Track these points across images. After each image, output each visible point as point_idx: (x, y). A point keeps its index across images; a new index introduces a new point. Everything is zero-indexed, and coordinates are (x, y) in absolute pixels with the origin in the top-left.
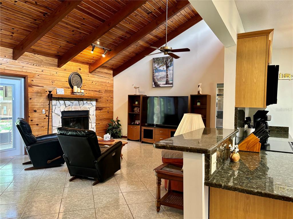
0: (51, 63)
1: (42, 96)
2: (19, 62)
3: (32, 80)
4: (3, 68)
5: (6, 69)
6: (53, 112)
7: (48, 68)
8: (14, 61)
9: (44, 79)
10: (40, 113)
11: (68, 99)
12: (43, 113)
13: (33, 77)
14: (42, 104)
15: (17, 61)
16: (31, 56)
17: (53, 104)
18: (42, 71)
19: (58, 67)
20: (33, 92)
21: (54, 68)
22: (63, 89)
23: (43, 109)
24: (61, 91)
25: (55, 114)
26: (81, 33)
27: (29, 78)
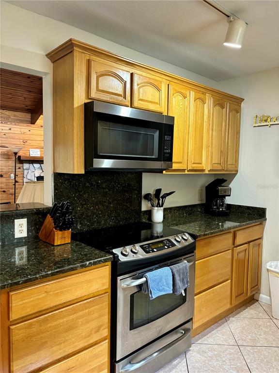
0: (22, 119)
1: (9, 158)
6: (25, 177)
7: (18, 125)
9: (13, 138)
10: (8, 178)
12: (12, 178)
14: (10, 167)
17: (24, 168)
18: (10, 129)
19: (31, 124)
21: (25, 125)
22: (39, 150)
23: (11, 174)
24: (36, 152)
25: (27, 180)
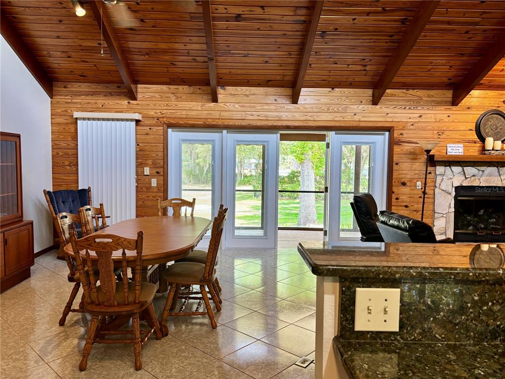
0: (438, 99)
1: (416, 159)
2: (381, 108)
3: (401, 134)
4: (358, 120)
5: (361, 120)
6: (438, 187)
7: (432, 110)
8: (374, 106)
9: (423, 129)
10: (413, 188)
11: (472, 164)
12: (418, 188)
13: (404, 128)
14: (417, 172)
15: (378, 107)
16: (400, 95)
17: (437, 173)
19: (452, 106)
20: (401, 152)
21: (443, 108)
22: (461, 145)
23: (417, 181)
24: (458, 148)
25: (441, 191)
26: (485, 31)
27: (395, 131)
